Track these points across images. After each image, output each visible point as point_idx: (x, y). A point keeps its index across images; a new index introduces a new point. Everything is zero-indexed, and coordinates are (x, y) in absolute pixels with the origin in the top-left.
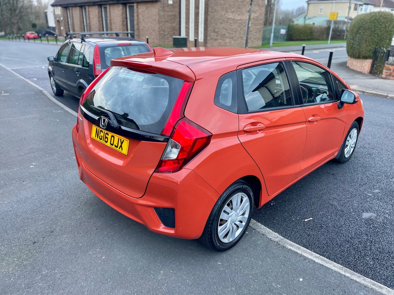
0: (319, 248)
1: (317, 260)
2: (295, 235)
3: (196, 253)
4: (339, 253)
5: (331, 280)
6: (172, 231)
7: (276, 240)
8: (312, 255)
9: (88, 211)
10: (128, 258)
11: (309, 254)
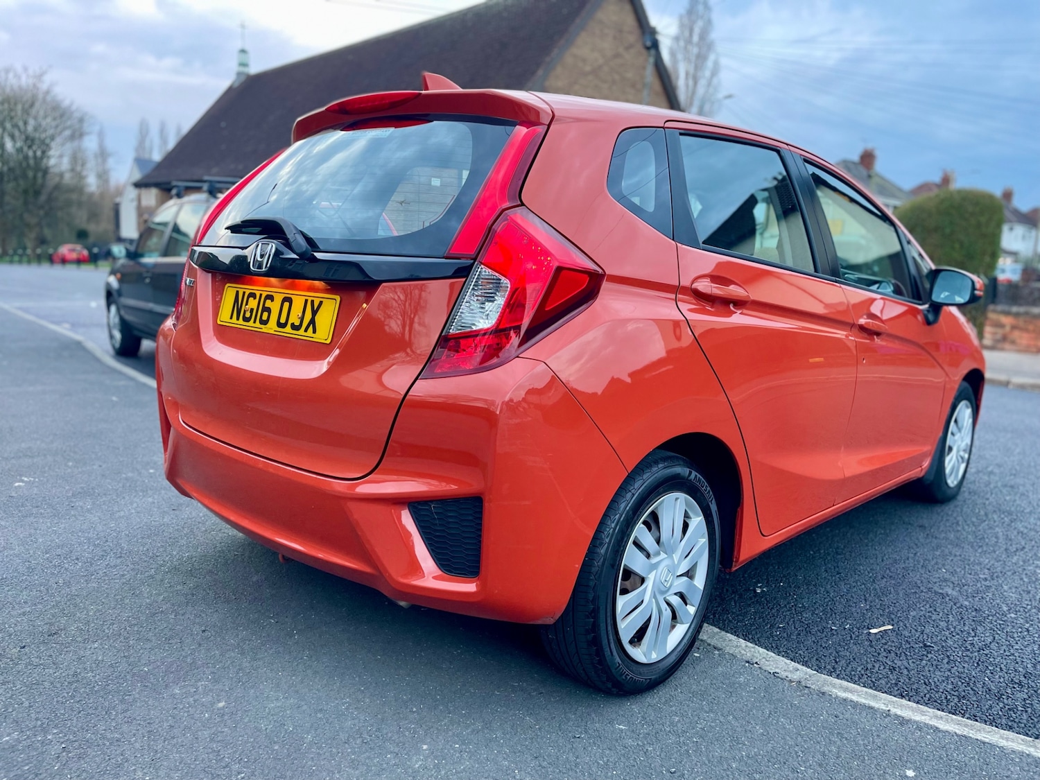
0: (935, 701)
1: (942, 726)
2: (849, 668)
3: (539, 699)
4: (1000, 713)
5: (1010, 773)
6: (470, 587)
7: (795, 676)
8: (923, 713)
9: (179, 587)
10: (305, 707)
11: (913, 710)
